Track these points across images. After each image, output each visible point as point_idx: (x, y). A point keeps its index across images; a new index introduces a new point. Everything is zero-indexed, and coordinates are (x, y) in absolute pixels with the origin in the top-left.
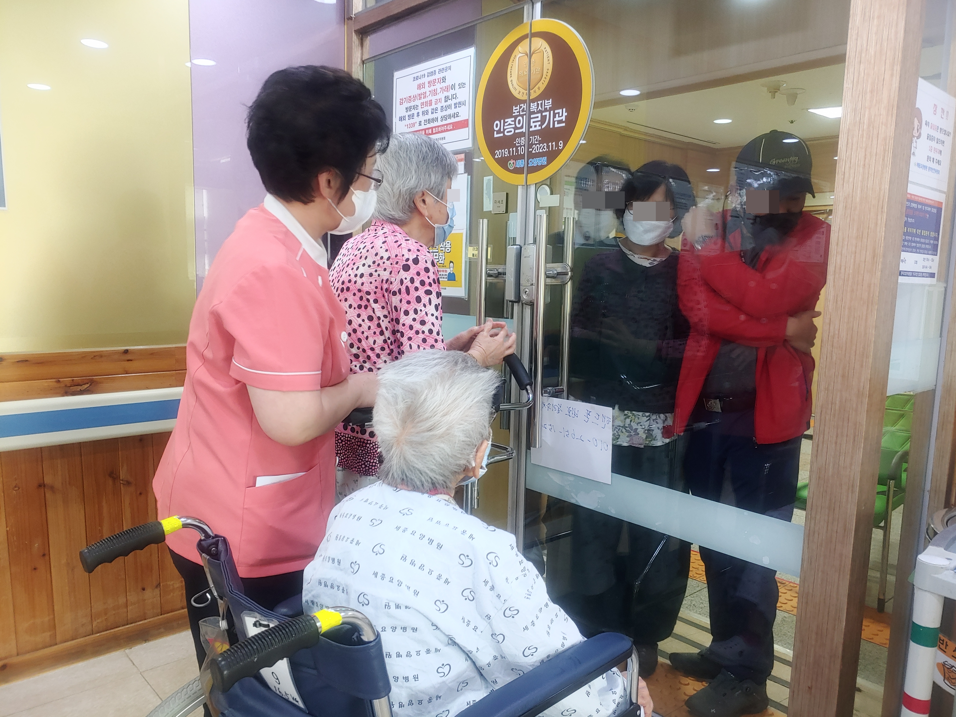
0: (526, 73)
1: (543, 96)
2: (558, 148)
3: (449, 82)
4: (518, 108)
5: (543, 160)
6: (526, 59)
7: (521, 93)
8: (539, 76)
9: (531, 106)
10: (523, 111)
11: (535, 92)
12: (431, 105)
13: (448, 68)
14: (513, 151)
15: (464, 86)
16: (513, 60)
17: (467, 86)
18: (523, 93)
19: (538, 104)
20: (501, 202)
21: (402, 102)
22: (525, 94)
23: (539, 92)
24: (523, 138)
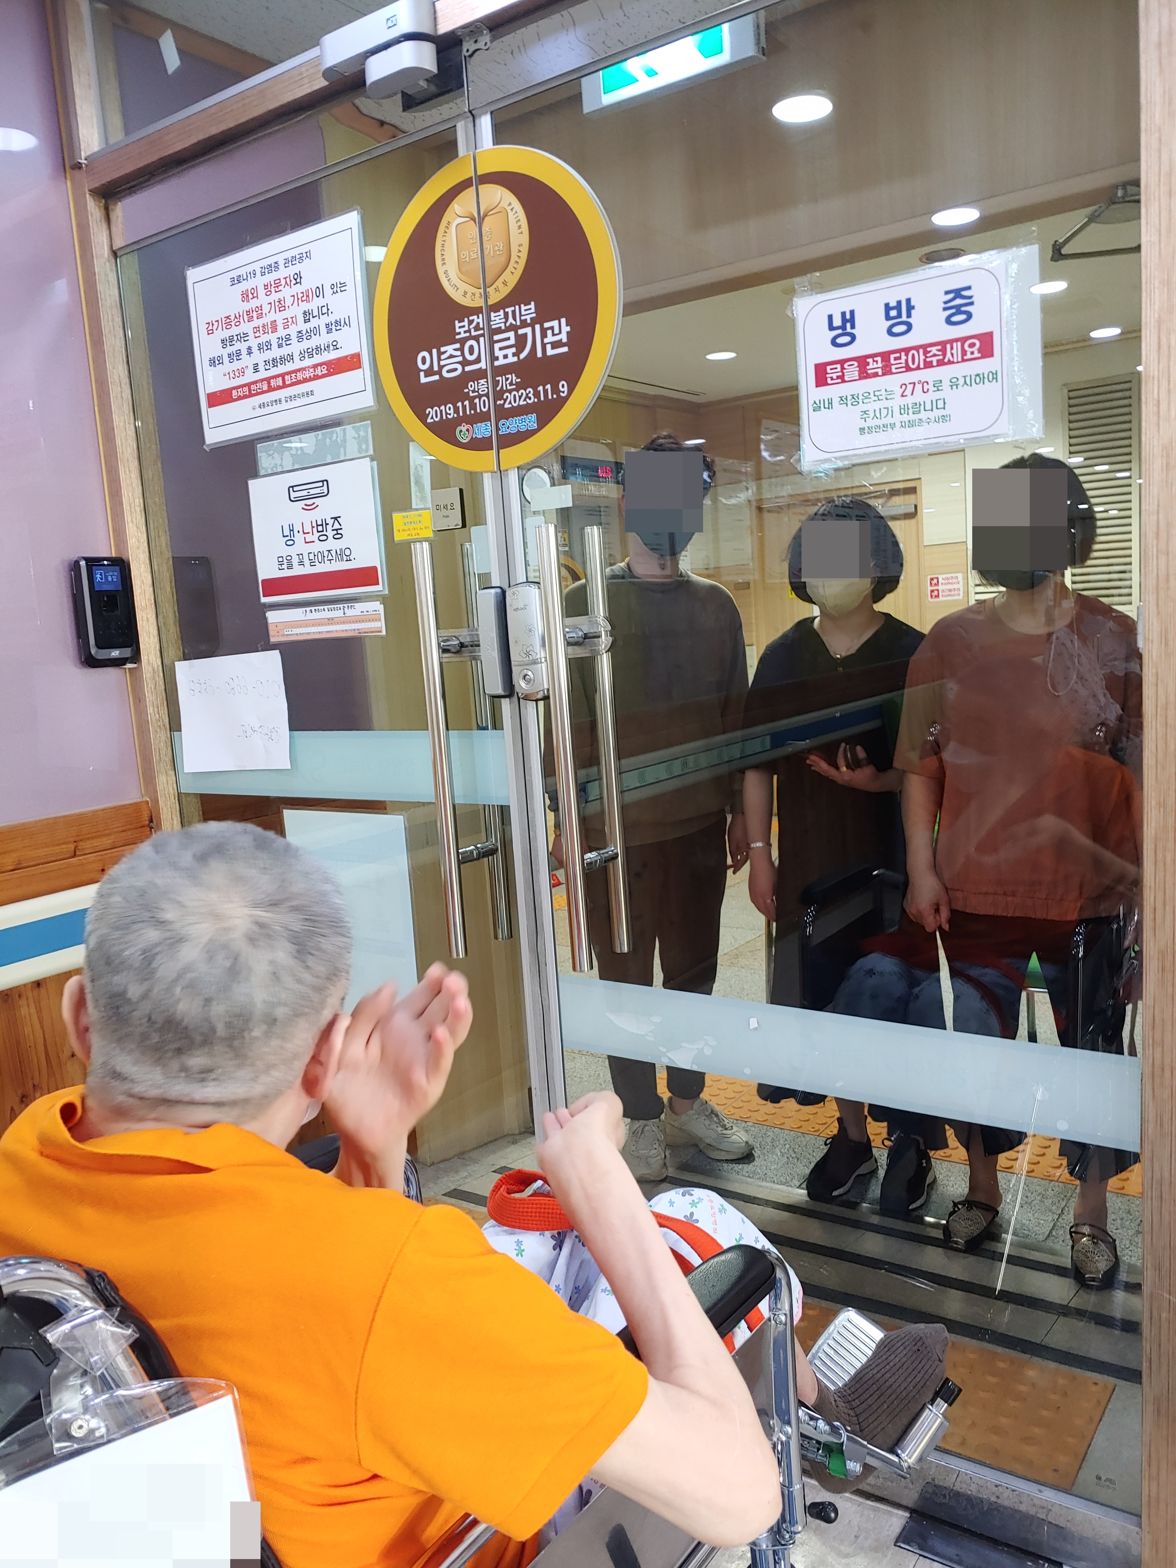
0: (476, 254)
1: (515, 298)
2: (558, 395)
3: (308, 283)
4: (466, 323)
5: (530, 421)
6: (473, 229)
7: (469, 295)
8: (503, 259)
9: (493, 319)
10: (477, 328)
11: (497, 290)
12: (274, 329)
13: (305, 255)
14: (464, 407)
15: (343, 289)
16: (446, 232)
17: (350, 287)
18: (474, 294)
19: (506, 314)
20: (449, 507)
21: (210, 328)
22: (478, 295)
23: (505, 291)
24: (482, 381)
